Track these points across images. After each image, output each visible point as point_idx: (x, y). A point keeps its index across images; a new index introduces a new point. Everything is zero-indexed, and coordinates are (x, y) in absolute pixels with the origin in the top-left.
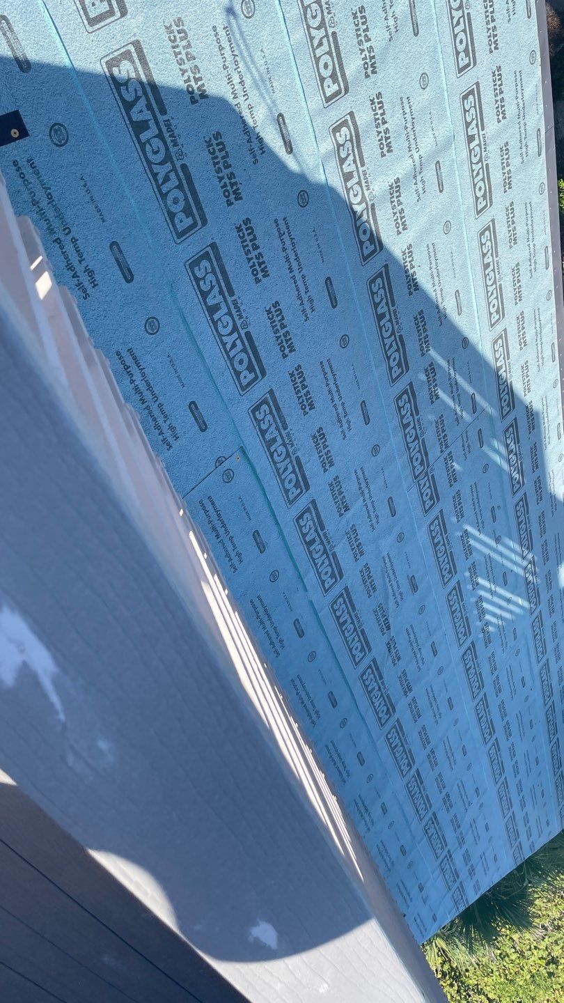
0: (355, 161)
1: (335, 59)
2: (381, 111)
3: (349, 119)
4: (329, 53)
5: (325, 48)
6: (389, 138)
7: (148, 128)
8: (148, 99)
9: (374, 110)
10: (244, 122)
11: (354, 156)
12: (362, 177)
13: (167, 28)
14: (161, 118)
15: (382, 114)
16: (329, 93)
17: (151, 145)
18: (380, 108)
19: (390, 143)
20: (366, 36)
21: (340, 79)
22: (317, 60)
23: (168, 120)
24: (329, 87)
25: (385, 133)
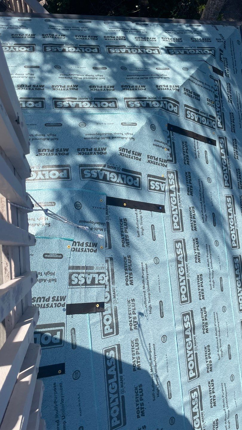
0: (198, 407)
1: (195, 363)
2: (213, 387)
3: (198, 388)
4: (193, 360)
5: (192, 358)
6: (215, 400)
7: (113, 378)
8: (116, 366)
9: (210, 387)
10: (153, 382)
11: (198, 405)
12: (201, 415)
13: (131, 341)
14: (119, 375)
15: (213, 389)
16: (191, 376)
17: (112, 385)
18: (212, 386)
19: (215, 402)
20: (209, 356)
21: (196, 371)
22: (188, 362)
23: (122, 376)
24: (191, 373)
25: (214, 397)
